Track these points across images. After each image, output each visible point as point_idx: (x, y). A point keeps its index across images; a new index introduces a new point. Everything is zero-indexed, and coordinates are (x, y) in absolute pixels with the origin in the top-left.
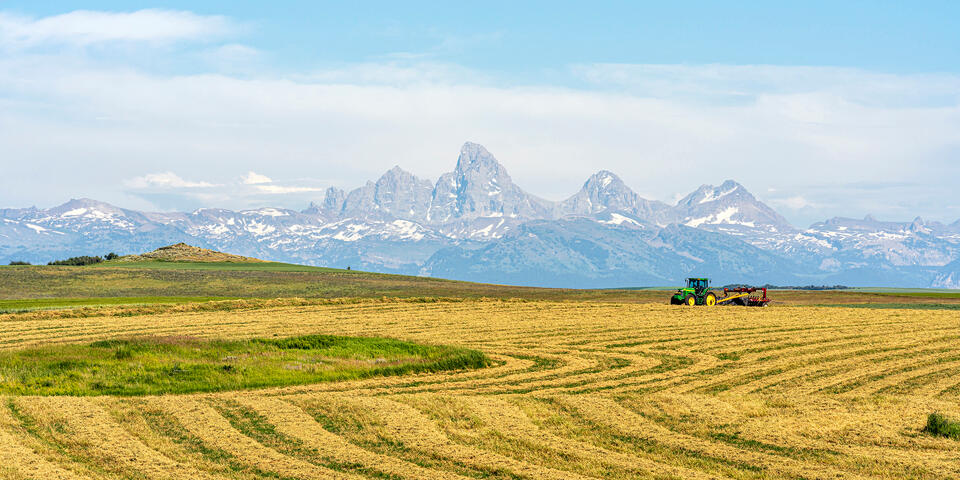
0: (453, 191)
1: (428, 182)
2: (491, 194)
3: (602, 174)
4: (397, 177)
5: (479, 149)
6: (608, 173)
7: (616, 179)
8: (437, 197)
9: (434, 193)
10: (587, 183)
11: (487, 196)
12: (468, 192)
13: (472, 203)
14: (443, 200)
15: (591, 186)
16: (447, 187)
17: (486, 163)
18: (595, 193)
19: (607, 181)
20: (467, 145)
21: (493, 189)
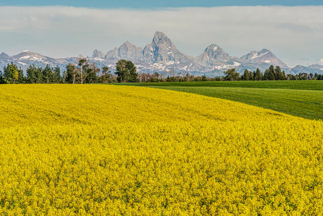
0: (151, 52)
1: (140, 48)
2: (168, 53)
3: (212, 46)
4: (128, 46)
5: (162, 34)
6: (215, 45)
7: (219, 48)
8: (145, 54)
9: (143, 52)
10: (207, 49)
11: (167, 54)
12: (159, 52)
13: (161, 57)
14: (147, 55)
15: (209, 51)
16: (149, 50)
17: (166, 40)
18: (211, 53)
19: (215, 48)
20: (157, 33)
21: (170, 51)
